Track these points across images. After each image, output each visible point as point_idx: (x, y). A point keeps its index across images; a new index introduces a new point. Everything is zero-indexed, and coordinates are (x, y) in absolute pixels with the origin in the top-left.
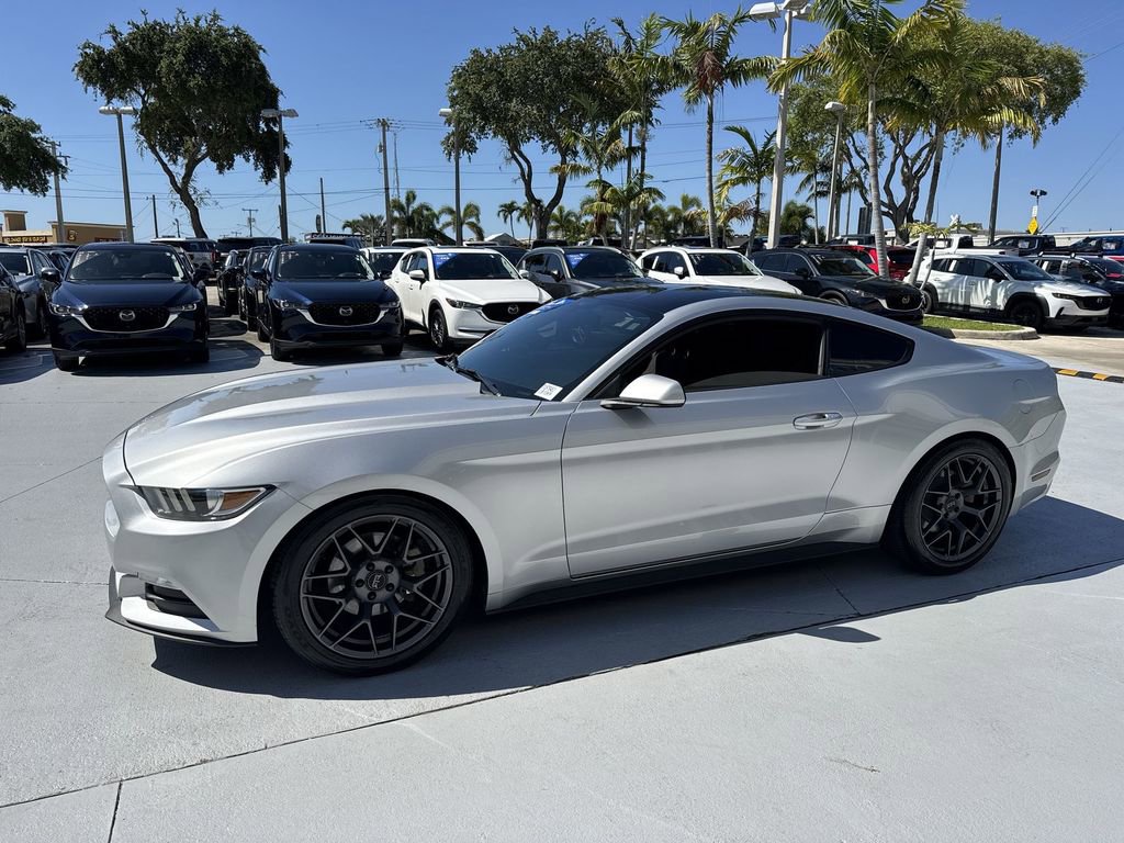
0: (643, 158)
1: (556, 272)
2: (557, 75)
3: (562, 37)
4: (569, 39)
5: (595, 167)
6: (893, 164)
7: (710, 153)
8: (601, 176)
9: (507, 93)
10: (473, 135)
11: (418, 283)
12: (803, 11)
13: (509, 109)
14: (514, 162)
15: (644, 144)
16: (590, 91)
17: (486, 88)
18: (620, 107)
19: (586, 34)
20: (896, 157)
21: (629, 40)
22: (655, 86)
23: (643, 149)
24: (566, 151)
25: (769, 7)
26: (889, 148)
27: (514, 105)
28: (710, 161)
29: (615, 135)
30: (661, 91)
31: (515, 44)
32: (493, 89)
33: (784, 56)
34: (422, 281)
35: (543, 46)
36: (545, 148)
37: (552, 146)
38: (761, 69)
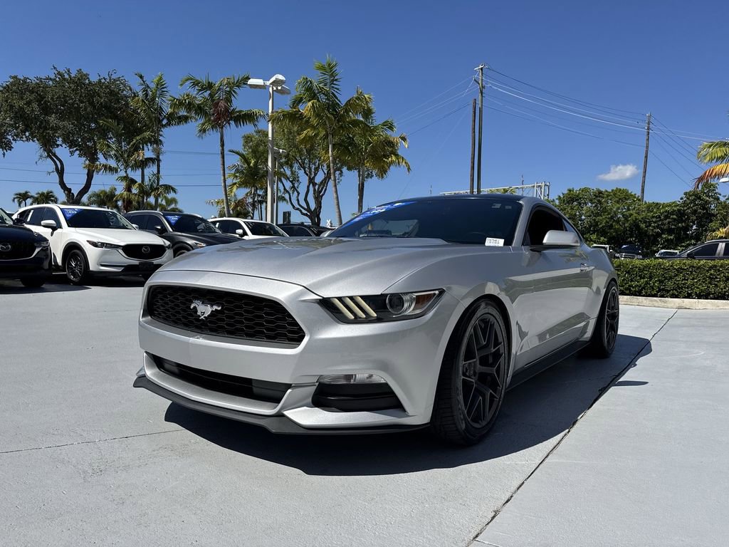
0: (159, 166)
1: (159, 227)
2: (92, 104)
3: (94, 79)
4: (100, 80)
5: (122, 168)
6: (308, 187)
7: (224, 165)
8: (127, 175)
9: (46, 110)
10: (10, 137)
11: (50, 230)
12: (279, 88)
13: (48, 122)
14: (49, 160)
15: (158, 157)
16: (115, 117)
17: (29, 103)
18: (140, 131)
19: (110, 80)
20: (310, 183)
21: (145, 90)
22: (165, 122)
23: (159, 161)
24: (93, 158)
25: (260, 82)
27: (52, 119)
28: (224, 170)
29: (136, 148)
30: (169, 124)
31: (53, 77)
32: (35, 105)
33: (270, 111)
34: (54, 229)
35: (79, 81)
36: (72, 153)
37: (78, 152)
38: (249, 117)
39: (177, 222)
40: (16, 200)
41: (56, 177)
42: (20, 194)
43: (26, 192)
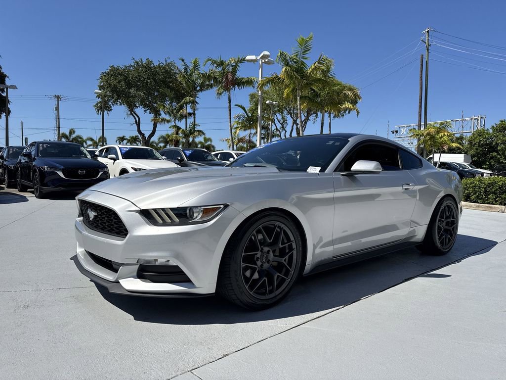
0: (194, 118)
1: (179, 158)
2: (155, 80)
3: (156, 64)
4: (159, 65)
5: (173, 120)
6: (293, 126)
7: (230, 115)
8: (176, 124)
9: (129, 85)
10: (110, 103)
11: (113, 161)
12: (266, 60)
13: (130, 93)
14: (131, 116)
15: (194, 112)
16: (169, 87)
17: (119, 82)
18: (183, 96)
19: (166, 63)
20: (294, 124)
21: (186, 69)
22: (198, 88)
23: (194, 114)
24: (156, 113)
25: (253, 57)
26: (290, 121)
27: (132, 91)
28: (230, 119)
29: (181, 107)
30: (201, 90)
31: (133, 65)
32: (123, 83)
33: (260, 79)
34: (115, 160)
35: (148, 67)
36: (145, 111)
37: (149, 111)
38: (250, 82)
39: (191, 154)
40: (118, 141)
41: (135, 126)
42: (120, 138)
43: (124, 137)
